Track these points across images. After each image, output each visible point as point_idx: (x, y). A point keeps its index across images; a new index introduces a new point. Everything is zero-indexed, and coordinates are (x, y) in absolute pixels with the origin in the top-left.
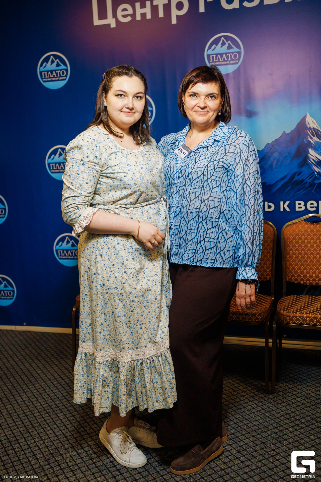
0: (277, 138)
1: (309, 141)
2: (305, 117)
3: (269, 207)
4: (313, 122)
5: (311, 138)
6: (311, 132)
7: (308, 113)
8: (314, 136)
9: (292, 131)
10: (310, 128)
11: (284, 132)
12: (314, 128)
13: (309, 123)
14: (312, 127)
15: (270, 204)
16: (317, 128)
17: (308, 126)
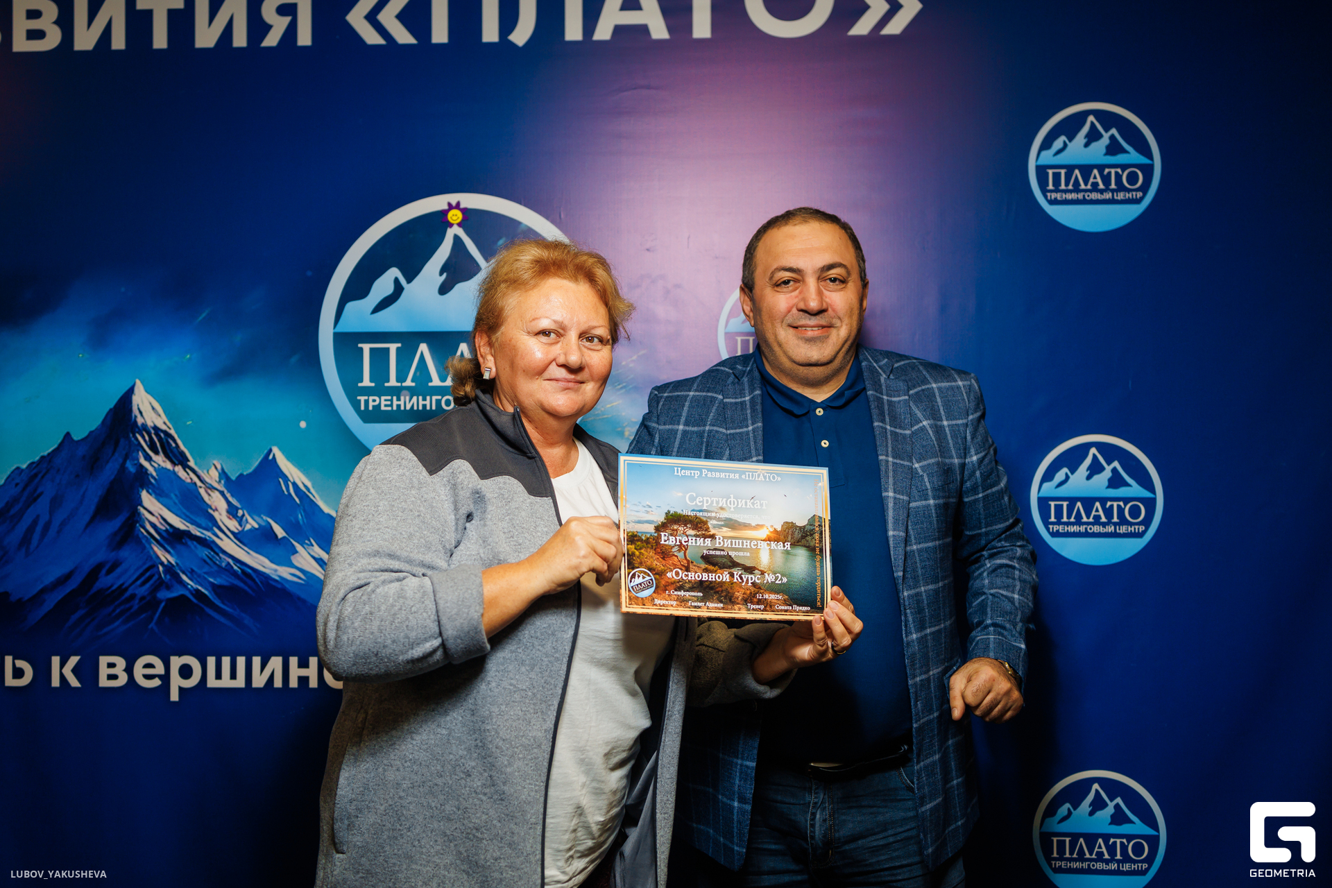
0: (45, 453)
1: (141, 466)
2: (131, 391)
3: (18, 673)
4: (153, 408)
5: (148, 458)
6: (147, 438)
7: (138, 382)
8: (157, 453)
9: (91, 433)
10: (145, 427)
11: (68, 435)
12: (156, 428)
13: (141, 413)
14: (150, 424)
15: (21, 664)
16: (164, 427)
17: (140, 421)
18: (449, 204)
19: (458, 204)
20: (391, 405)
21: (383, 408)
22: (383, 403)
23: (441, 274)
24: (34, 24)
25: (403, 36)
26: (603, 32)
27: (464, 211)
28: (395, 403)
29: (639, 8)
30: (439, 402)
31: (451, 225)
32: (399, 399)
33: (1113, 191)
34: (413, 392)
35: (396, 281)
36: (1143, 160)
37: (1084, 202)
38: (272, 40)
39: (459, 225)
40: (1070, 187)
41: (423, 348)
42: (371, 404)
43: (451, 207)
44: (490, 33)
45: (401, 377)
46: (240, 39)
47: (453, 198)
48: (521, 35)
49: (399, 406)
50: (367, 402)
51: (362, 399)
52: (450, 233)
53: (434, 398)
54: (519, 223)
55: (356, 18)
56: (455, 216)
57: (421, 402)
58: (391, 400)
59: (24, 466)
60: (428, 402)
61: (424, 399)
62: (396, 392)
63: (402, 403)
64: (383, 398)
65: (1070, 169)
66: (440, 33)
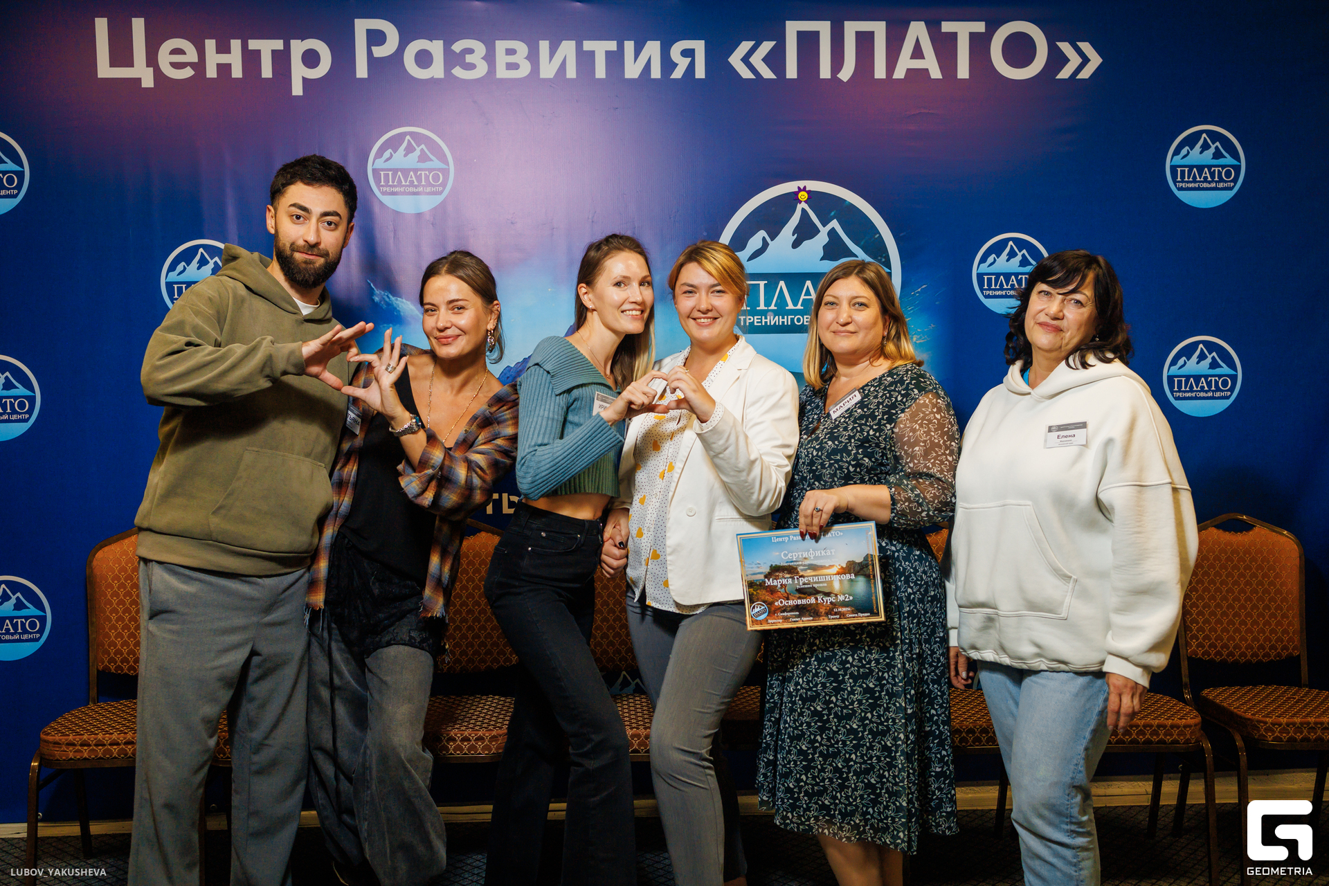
18: (799, 188)
19: (805, 187)
20: (761, 322)
21: (756, 324)
22: (756, 321)
23: (793, 235)
24: (511, 59)
25: (767, 73)
26: (899, 73)
27: (809, 192)
28: (764, 320)
29: (923, 58)
30: (792, 320)
31: (800, 202)
32: (766, 318)
33: (1216, 182)
34: (776, 313)
35: (764, 239)
36: (1235, 162)
37: (1199, 189)
38: (678, 74)
39: (806, 202)
40: (1191, 179)
41: (782, 284)
42: (748, 321)
43: (800, 190)
44: (825, 72)
45: (768, 303)
46: (656, 73)
47: (801, 184)
48: (846, 74)
49: (766, 322)
50: (745, 320)
51: (742, 318)
52: (799, 207)
53: (789, 317)
54: (845, 201)
55: (735, 60)
56: (803, 196)
57: (781, 320)
58: (761, 319)
59: (512, 366)
60: (785, 320)
61: (783, 318)
62: (764, 313)
63: (768, 320)
64: (756, 317)
65: (1191, 167)
66: (792, 72)
